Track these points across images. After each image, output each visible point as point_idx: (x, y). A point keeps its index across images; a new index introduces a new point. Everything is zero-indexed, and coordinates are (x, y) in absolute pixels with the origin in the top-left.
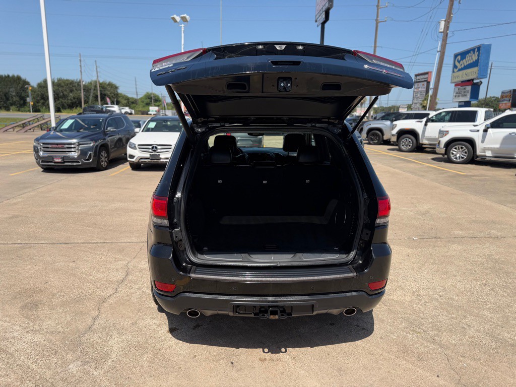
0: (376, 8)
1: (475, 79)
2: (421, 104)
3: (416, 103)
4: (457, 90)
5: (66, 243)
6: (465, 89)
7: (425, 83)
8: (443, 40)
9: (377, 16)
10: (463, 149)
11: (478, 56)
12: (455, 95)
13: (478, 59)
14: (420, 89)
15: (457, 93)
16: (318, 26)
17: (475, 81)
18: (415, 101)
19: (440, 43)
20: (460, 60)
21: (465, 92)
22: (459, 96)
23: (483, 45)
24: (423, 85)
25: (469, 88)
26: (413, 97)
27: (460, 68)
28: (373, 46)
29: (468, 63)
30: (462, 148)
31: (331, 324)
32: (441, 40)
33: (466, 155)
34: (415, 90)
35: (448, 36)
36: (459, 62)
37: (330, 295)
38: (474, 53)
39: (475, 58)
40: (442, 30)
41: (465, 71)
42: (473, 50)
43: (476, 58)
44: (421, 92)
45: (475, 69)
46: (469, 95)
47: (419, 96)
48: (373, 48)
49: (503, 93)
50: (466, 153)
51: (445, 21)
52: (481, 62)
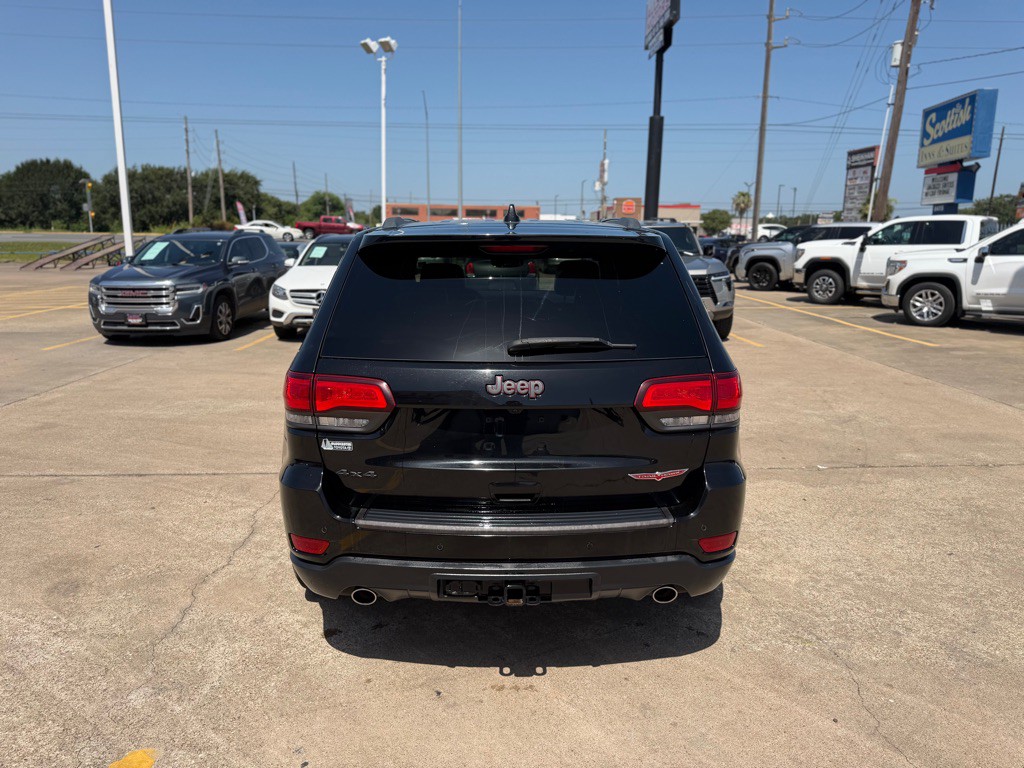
0: (767, 20)
1: (967, 159)
2: (860, 211)
3: (851, 209)
4: (929, 182)
5: (141, 475)
6: (945, 179)
7: (869, 169)
8: (899, 82)
9: (769, 37)
10: (935, 297)
11: (972, 112)
12: (925, 191)
13: (972, 118)
14: (858, 182)
15: (929, 188)
16: (650, 57)
17: (965, 164)
18: (849, 205)
19: (892, 89)
20: (936, 122)
21: (945, 186)
22: (933, 194)
23: (982, 90)
24: (865, 172)
25: (953, 177)
26: (845, 197)
27: (935, 137)
28: (761, 94)
29: (950, 128)
30: (933, 295)
31: (637, 625)
32: (896, 82)
33: (942, 308)
34: (849, 183)
35: (910, 73)
36: (933, 125)
37: (624, 561)
38: (963, 108)
39: (965, 116)
40: (897, 63)
41: (944, 144)
42: (961, 101)
43: (968, 117)
44: (860, 187)
45: (966, 140)
46: (953, 192)
47: (856, 194)
48: (760, 100)
50: (941, 304)
51: (903, 44)
52: (977, 125)
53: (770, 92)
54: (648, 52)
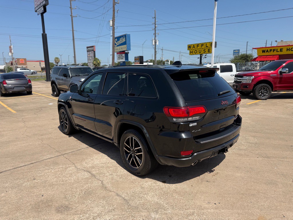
0: (70, 9)
1: (126, 51)
2: (93, 63)
3: (90, 63)
4: (118, 56)
6: (122, 55)
7: (93, 52)
8: (113, 30)
9: (71, 14)
11: (126, 39)
12: (117, 58)
13: (126, 40)
14: (91, 55)
15: (118, 58)
17: (126, 52)
18: (89, 61)
19: (111, 32)
20: (117, 41)
21: (122, 57)
22: (120, 59)
23: (127, 34)
24: (92, 53)
25: (124, 55)
26: (88, 59)
27: (118, 45)
28: (72, 30)
29: (121, 43)
32: (112, 30)
34: (88, 55)
35: (115, 28)
36: (117, 42)
38: (123, 38)
39: (124, 40)
40: (112, 25)
41: (120, 47)
42: (122, 36)
43: (125, 41)
44: (91, 56)
45: (125, 46)
46: (124, 58)
47: (91, 58)
48: (72, 31)
49: (135, 57)
51: (112, 21)
52: (127, 42)
53: (74, 29)
54: (37, 13)
